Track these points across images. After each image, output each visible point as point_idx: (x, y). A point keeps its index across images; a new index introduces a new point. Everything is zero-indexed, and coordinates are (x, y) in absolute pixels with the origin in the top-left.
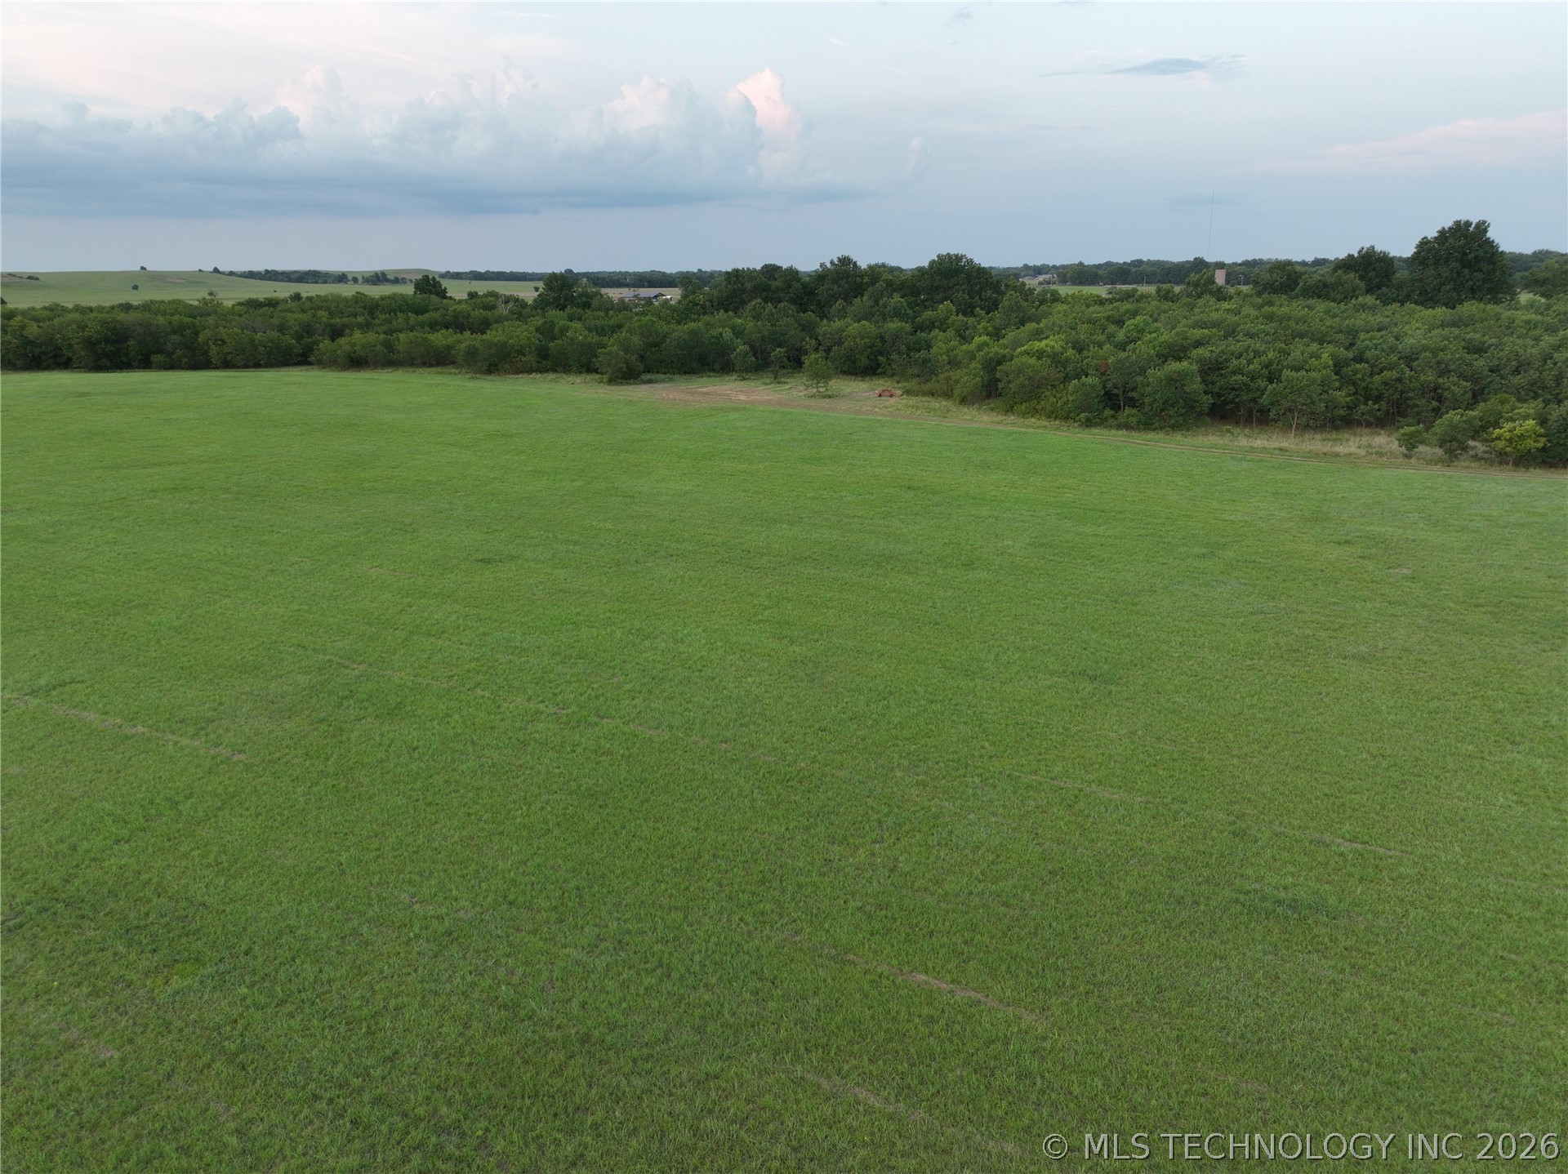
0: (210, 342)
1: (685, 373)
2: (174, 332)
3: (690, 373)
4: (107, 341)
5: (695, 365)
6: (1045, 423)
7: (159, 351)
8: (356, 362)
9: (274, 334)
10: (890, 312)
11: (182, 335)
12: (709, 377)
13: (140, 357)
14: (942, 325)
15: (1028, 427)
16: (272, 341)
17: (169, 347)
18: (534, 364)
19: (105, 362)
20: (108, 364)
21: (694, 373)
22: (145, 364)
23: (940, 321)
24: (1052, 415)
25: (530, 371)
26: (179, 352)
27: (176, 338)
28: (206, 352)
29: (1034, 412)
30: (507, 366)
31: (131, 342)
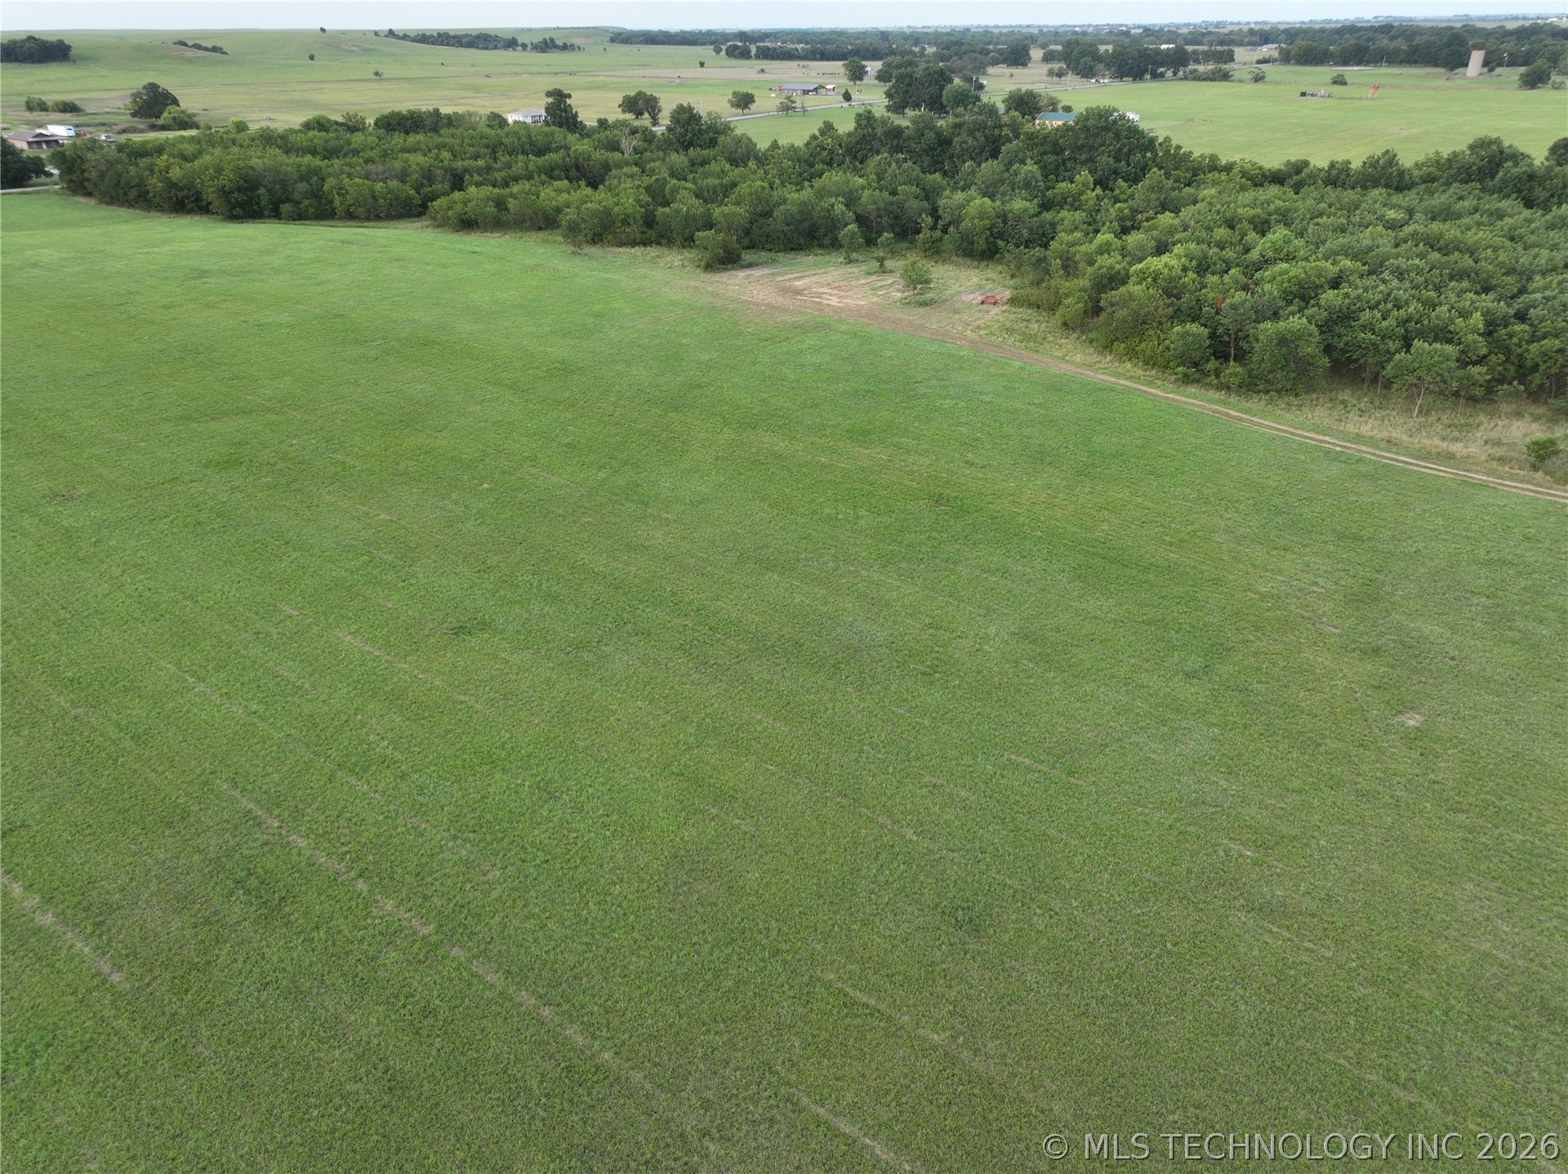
0: (335, 192)
1: (792, 249)
2: (302, 178)
3: (796, 249)
4: (239, 189)
5: (802, 241)
6: (1140, 372)
7: (288, 200)
8: (468, 224)
9: (394, 184)
10: (1019, 182)
11: (308, 182)
12: (816, 255)
13: (270, 206)
14: (1074, 201)
15: (1120, 375)
16: (391, 191)
17: (297, 196)
18: (638, 237)
19: (238, 211)
20: (242, 213)
21: (801, 249)
22: (276, 214)
23: (1073, 196)
24: (1150, 362)
25: (633, 244)
26: (306, 202)
27: (302, 186)
28: (331, 202)
29: (1132, 354)
30: (610, 237)
31: (262, 191)
